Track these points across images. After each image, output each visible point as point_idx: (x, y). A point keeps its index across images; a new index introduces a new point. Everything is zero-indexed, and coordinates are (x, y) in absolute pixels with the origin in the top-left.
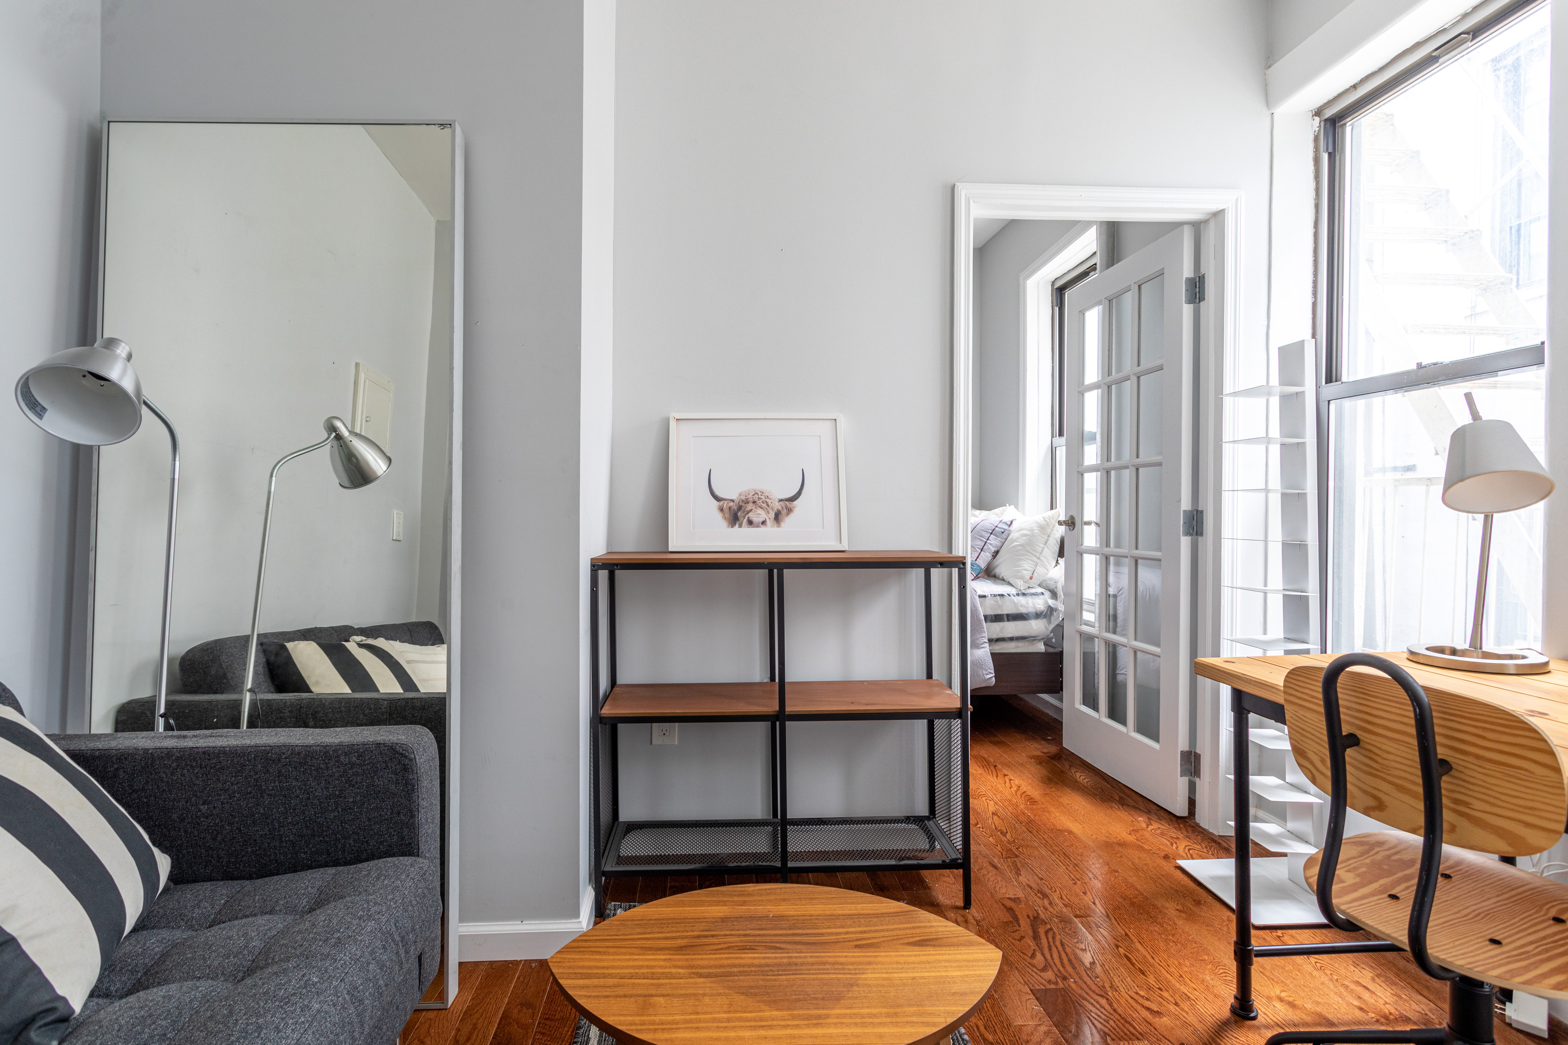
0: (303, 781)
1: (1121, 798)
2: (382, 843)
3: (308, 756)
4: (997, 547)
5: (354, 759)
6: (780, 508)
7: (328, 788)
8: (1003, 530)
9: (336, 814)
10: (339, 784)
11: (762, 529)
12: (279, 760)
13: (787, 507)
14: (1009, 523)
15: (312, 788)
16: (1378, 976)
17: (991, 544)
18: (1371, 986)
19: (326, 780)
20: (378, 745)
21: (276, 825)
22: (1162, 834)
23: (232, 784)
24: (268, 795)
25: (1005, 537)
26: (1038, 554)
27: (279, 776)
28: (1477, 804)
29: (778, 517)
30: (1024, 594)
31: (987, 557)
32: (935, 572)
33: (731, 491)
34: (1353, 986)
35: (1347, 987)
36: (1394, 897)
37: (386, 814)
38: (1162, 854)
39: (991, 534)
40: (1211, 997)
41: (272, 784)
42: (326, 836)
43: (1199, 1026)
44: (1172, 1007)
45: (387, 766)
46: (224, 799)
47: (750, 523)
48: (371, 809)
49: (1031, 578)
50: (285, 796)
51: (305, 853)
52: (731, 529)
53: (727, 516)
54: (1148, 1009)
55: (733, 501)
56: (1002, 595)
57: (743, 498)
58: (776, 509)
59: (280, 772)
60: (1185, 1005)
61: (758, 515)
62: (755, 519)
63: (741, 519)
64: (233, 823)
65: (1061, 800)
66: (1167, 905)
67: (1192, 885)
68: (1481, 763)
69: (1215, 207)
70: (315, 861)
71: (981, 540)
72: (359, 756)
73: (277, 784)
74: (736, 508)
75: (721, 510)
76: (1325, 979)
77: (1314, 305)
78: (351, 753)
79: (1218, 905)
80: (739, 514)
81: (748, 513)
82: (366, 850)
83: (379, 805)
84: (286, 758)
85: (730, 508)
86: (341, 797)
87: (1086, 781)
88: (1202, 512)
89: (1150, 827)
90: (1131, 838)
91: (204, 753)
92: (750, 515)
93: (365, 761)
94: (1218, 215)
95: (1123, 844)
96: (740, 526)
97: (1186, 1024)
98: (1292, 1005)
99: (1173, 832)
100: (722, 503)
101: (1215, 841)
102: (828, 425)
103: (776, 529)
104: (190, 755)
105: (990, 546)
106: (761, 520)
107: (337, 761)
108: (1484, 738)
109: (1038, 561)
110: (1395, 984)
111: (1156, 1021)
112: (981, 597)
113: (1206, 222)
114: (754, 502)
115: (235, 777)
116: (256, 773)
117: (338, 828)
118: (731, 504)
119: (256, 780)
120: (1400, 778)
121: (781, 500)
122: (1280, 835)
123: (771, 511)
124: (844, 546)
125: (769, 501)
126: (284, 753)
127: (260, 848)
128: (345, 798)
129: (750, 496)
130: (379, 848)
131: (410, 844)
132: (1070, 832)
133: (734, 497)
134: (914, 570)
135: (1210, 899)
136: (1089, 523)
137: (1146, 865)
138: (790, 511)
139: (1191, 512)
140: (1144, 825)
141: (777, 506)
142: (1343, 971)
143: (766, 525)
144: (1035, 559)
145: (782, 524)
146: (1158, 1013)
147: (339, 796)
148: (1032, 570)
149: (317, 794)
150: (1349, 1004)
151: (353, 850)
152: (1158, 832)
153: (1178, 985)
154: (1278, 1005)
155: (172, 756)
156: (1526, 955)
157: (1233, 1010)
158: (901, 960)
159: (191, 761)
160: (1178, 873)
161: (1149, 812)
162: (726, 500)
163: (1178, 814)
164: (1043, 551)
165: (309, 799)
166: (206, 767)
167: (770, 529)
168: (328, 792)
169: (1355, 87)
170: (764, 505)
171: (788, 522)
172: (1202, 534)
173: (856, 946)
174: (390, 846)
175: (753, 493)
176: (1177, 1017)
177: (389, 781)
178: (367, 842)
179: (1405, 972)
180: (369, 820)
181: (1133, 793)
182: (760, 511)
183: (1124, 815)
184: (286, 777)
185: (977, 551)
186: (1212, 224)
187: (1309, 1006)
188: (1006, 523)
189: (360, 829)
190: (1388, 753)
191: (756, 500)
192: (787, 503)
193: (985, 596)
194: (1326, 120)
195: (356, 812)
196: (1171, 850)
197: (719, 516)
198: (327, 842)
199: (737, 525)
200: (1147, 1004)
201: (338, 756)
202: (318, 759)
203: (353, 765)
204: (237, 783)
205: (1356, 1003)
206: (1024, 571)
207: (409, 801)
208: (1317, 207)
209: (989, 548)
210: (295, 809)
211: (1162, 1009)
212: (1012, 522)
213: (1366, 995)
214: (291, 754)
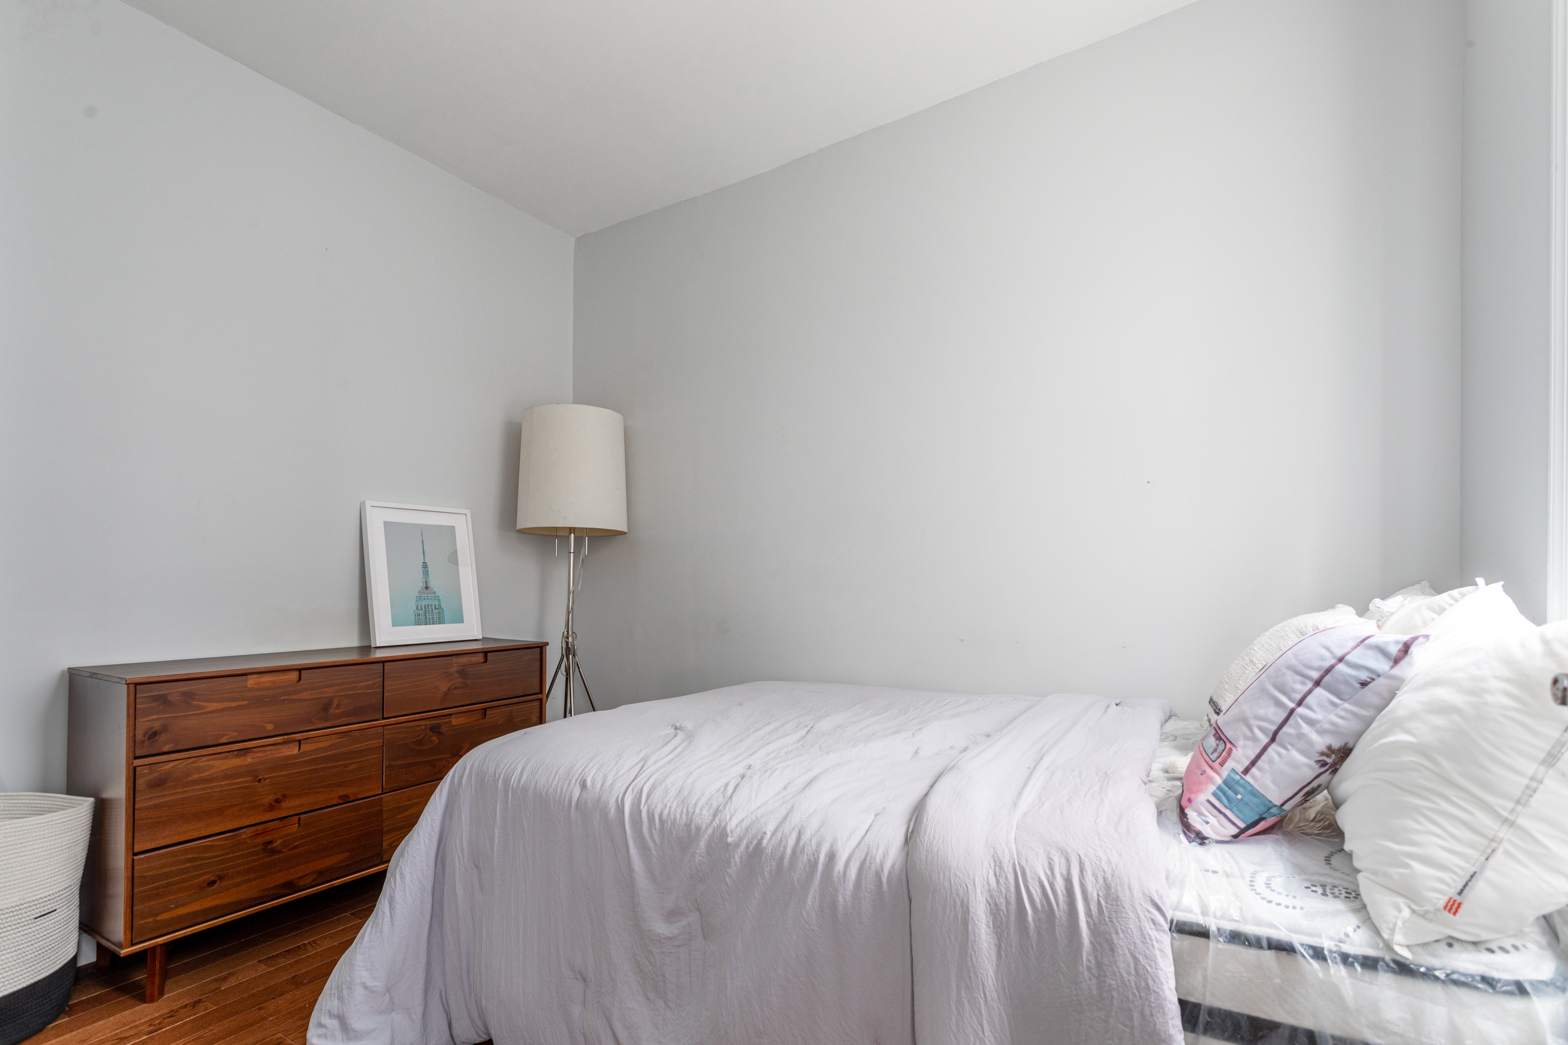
4: (1334, 731)
8: (1364, 676)
14: (1394, 650)
17: (1311, 722)
25: (1376, 701)
26: (1503, 806)
30: (1403, 969)
31: (1294, 765)
39: (1317, 683)
49: (1453, 907)
56: (1283, 948)
71: (1279, 704)
105: (1306, 729)
109: (1504, 833)
112: (1182, 929)
144: (1484, 819)
148: (1465, 867)
164: (1530, 791)
185: (1254, 739)
188: (1382, 651)
193: (1203, 933)
206: (1417, 866)
209: (1301, 736)
212: (1406, 648)
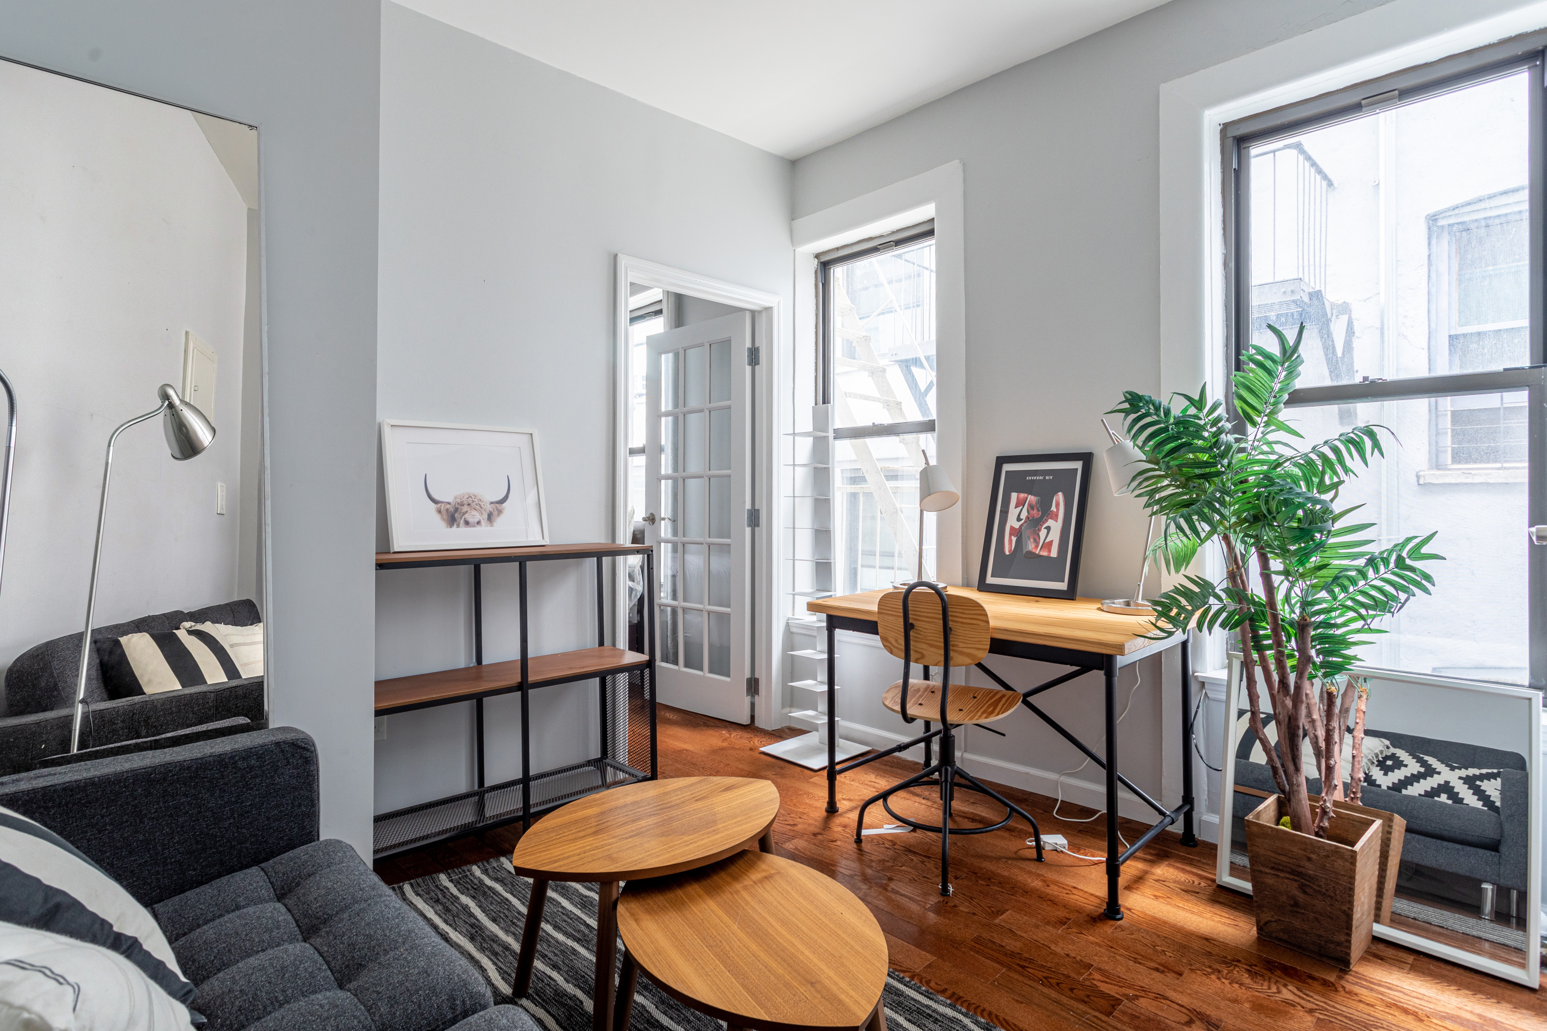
0: (194, 795)
1: (704, 723)
2: (282, 838)
3: (201, 768)
5: (253, 762)
6: (491, 510)
7: (223, 797)
9: (232, 821)
10: (235, 790)
11: (478, 528)
12: (165, 779)
13: (497, 509)
15: (204, 800)
16: (877, 775)
18: (877, 781)
19: (220, 789)
20: (277, 744)
21: (160, 848)
22: (741, 738)
23: (103, 817)
24: (150, 819)
27: (164, 797)
28: (961, 645)
29: (490, 518)
32: (606, 560)
33: (447, 495)
34: (870, 783)
35: (867, 785)
36: (920, 704)
37: (287, 809)
38: (748, 748)
40: (814, 809)
41: (155, 807)
42: (220, 846)
43: (816, 823)
44: (799, 820)
45: (288, 762)
46: (91, 835)
47: (467, 523)
48: (271, 808)
50: (171, 816)
51: (194, 870)
52: (450, 530)
53: (445, 517)
54: (788, 825)
55: (449, 503)
57: (458, 501)
58: (488, 511)
59: (165, 791)
60: (805, 817)
61: (473, 516)
62: (471, 520)
63: (458, 520)
64: (103, 860)
65: (667, 732)
66: (767, 774)
67: (773, 760)
68: (964, 625)
69: (767, 305)
70: (206, 875)
72: (258, 758)
73: (161, 804)
74: (453, 510)
75: (439, 512)
76: (857, 784)
77: (816, 377)
78: (249, 757)
79: (792, 766)
80: (456, 515)
81: (464, 514)
82: (264, 850)
83: (279, 803)
84: (173, 775)
85: (447, 510)
86: (238, 803)
87: (675, 717)
88: (758, 510)
89: (732, 736)
90: (725, 744)
91: (64, 789)
92: (466, 516)
93: (265, 761)
94: (768, 310)
95: (722, 749)
96: (458, 526)
97: (810, 825)
98: (850, 800)
99: (746, 735)
100: (439, 505)
101: (772, 734)
102: (526, 438)
103: (489, 528)
104: (44, 795)
106: (476, 520)
107: (233, 768)
108: (964, 613)
110: (885, 777)
111: (796, 828)
113: (760, 312)
114: (469, 505)
115: (107, 808)
116: (135, 798)
117: (233, 835)
118: (448, 506)
119: (135, 806)
120: (931, 640)
121: (492, 503)
122: (816, 715)
123: (484, 513)
124: (547, 541)
125: (482, 504)
126: (171, 771)
127: (138, 879)
128: (242, 803)
129: (464, 499)
130: (279, 844)
131: (312, 832)
132: (687, 750)
133: (450, 500)
134: (588, 559)
135: (786, 764)
136: (664, 519)
137: (743, 756)
138: (500, 512)
139: (751, 510)
140: (728, 735)
141: (489, 508)
142: (862, 779)
143: (481, 525)
145: (495, 524)
146: (794, 825)
147: (236, 802)
149: (210, 805)
150: (872, 791)
151: (250, 853)
152: (738, 737)
153: (796, 809)
154: (844, 802)
155: (17, 801)
156: (971, 712)
157: (827, 811)
158: (726, 798)
159: (45, 803)
160: (763, 756)
161: (726, 727)
162: (443, 502)
163: (745, 724)
165: (200, 812)
166: (67, 804)
167: (484, 528)
168: (223, 800)
169: (838, 249)
170: (478, 507)
171: (499, 521)
172: (758, 526)
173: (696, 800)
174: (290, 839)
175: (467, 496)
176: (804, 823)
177: (290, 777)
178: (265, 842)
179: (886, 770)
180: (268, 819)
181: (710, 719)
182: (474, 513)
183: (711, 732)
184: (173, 796)
186: (764, 314)
187: (857, 798)
189: (258, 830)
190: (927, 629)
191: (471, 502)
192: (497, 505)
194: (821, 263)
195: (254, 814)
196: (751, 745)
197: (437, 518)
198: (220, 852)
199: (455, 525)
200: (786, 822)
201: (235, 762)
202: (212, 769)
203: (251, 768)
204: (109, 815)
205: (874, 790)
207: (311, 791)
208: (817, 315)
210: (183, 827)
211: (795, 823)
213: (876, 785)
214: (180, 770)
